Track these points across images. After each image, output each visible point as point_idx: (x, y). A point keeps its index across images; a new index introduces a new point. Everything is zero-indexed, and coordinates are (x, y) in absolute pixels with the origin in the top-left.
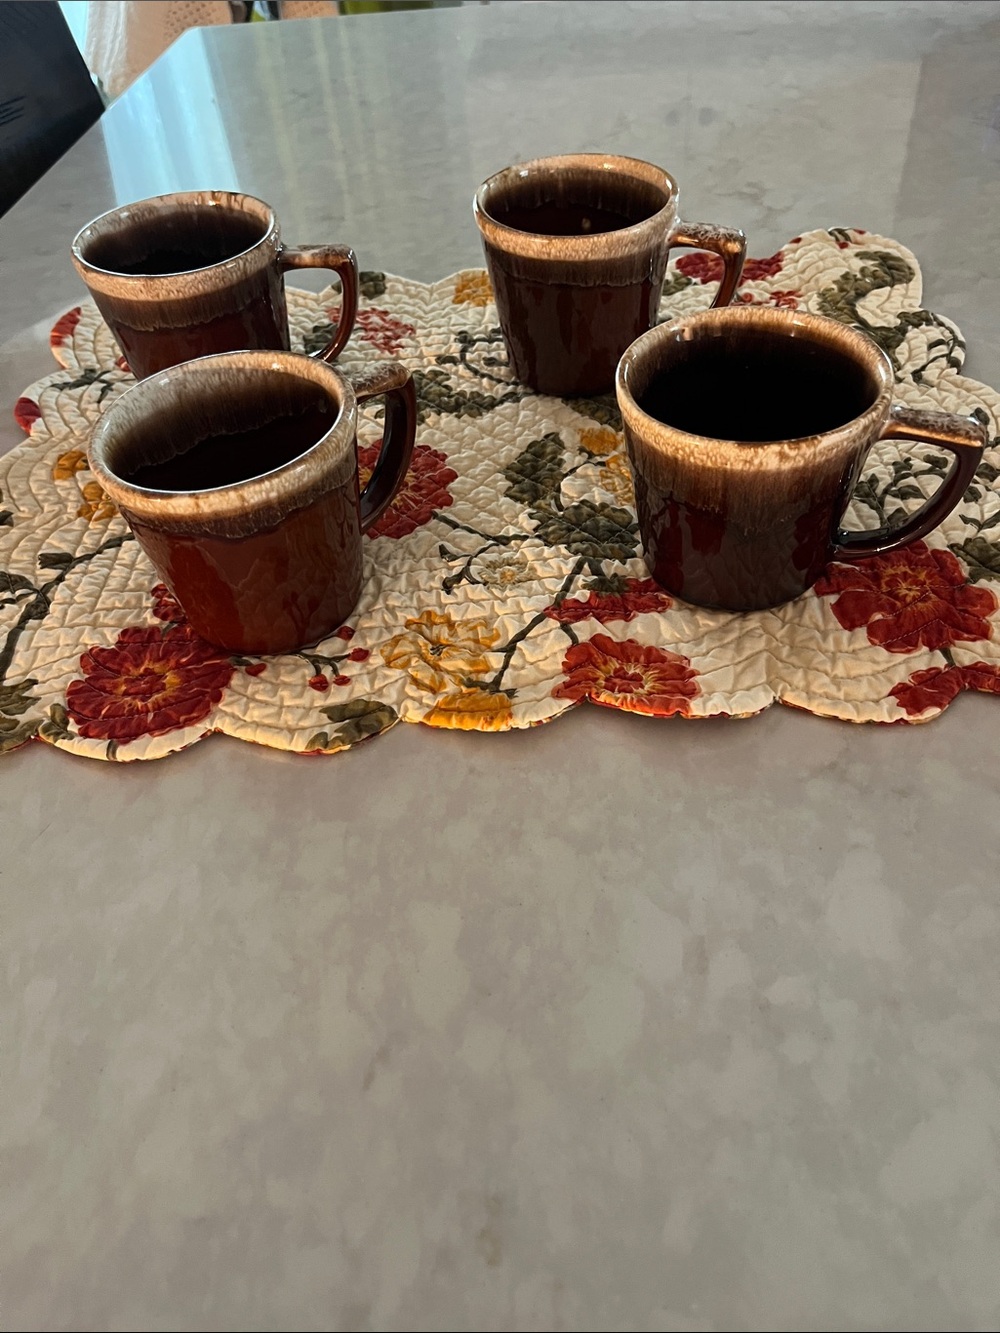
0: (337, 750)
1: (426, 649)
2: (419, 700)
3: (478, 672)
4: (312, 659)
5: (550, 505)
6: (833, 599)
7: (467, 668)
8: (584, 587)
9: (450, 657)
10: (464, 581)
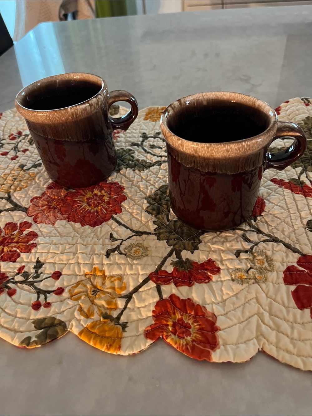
0: (34, 347)
1: (90, 292)
2: (79, 321)
3: (111, 309)
4: (38, 290)
5: (164, 218)
6: (293, 288)
7: (106, 306)
8: (171, 264)
9: (100, 298)
10: (116, 252)
